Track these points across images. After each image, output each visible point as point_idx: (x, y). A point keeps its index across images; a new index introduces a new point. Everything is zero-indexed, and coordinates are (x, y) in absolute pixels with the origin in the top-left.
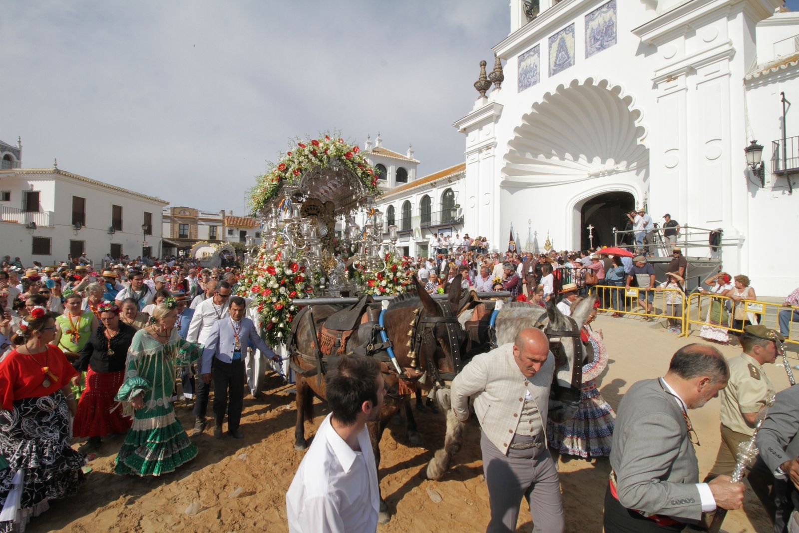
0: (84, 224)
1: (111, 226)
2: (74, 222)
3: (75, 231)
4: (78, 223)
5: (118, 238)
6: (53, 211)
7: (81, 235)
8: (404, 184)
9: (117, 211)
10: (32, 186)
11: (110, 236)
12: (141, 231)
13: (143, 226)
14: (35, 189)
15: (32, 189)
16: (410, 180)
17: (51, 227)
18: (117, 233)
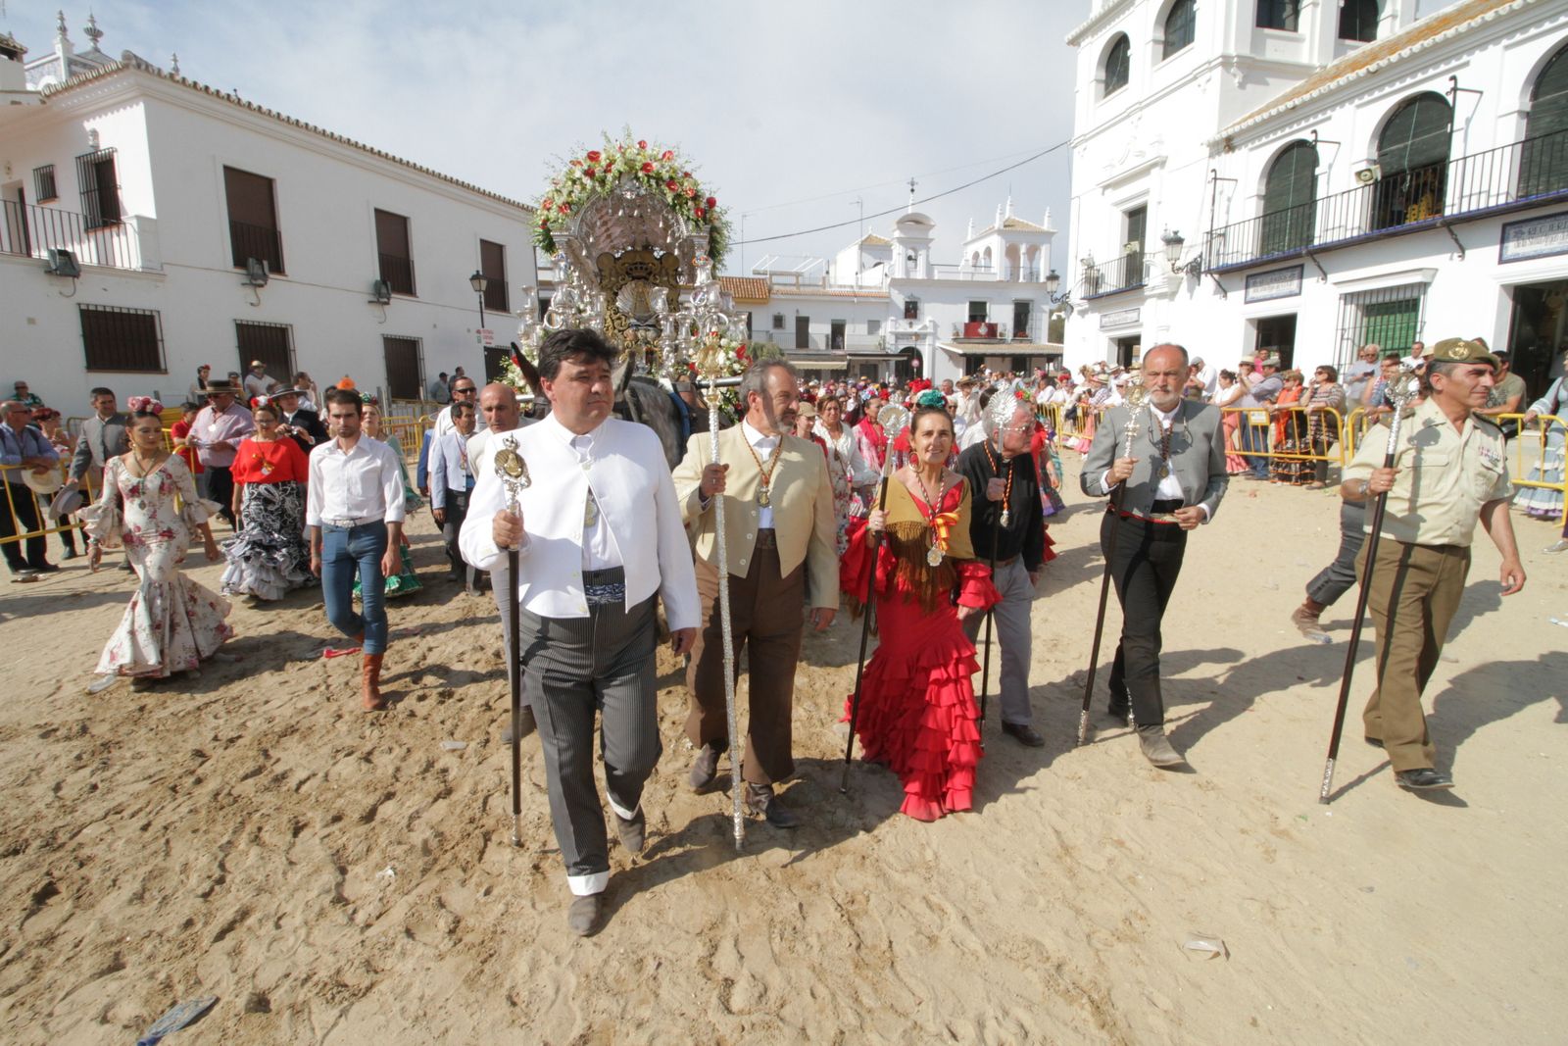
0: (278, 267)
1: (378, 277)
2: (240, 261)
3: (249, 291)
4: (251, 261)
5: (403, 317)
6: (152, 214)
7: (273, 304)
8: (1365, 47)
9: (393, 231)
10: (95, 133)
11: (376, 309)
12: (474, 298)
13: (476, 277)
14: (104, 144)
15: (96, 147)
16: (1385, 30)
17: (152, 273)
18: (398, 301)
